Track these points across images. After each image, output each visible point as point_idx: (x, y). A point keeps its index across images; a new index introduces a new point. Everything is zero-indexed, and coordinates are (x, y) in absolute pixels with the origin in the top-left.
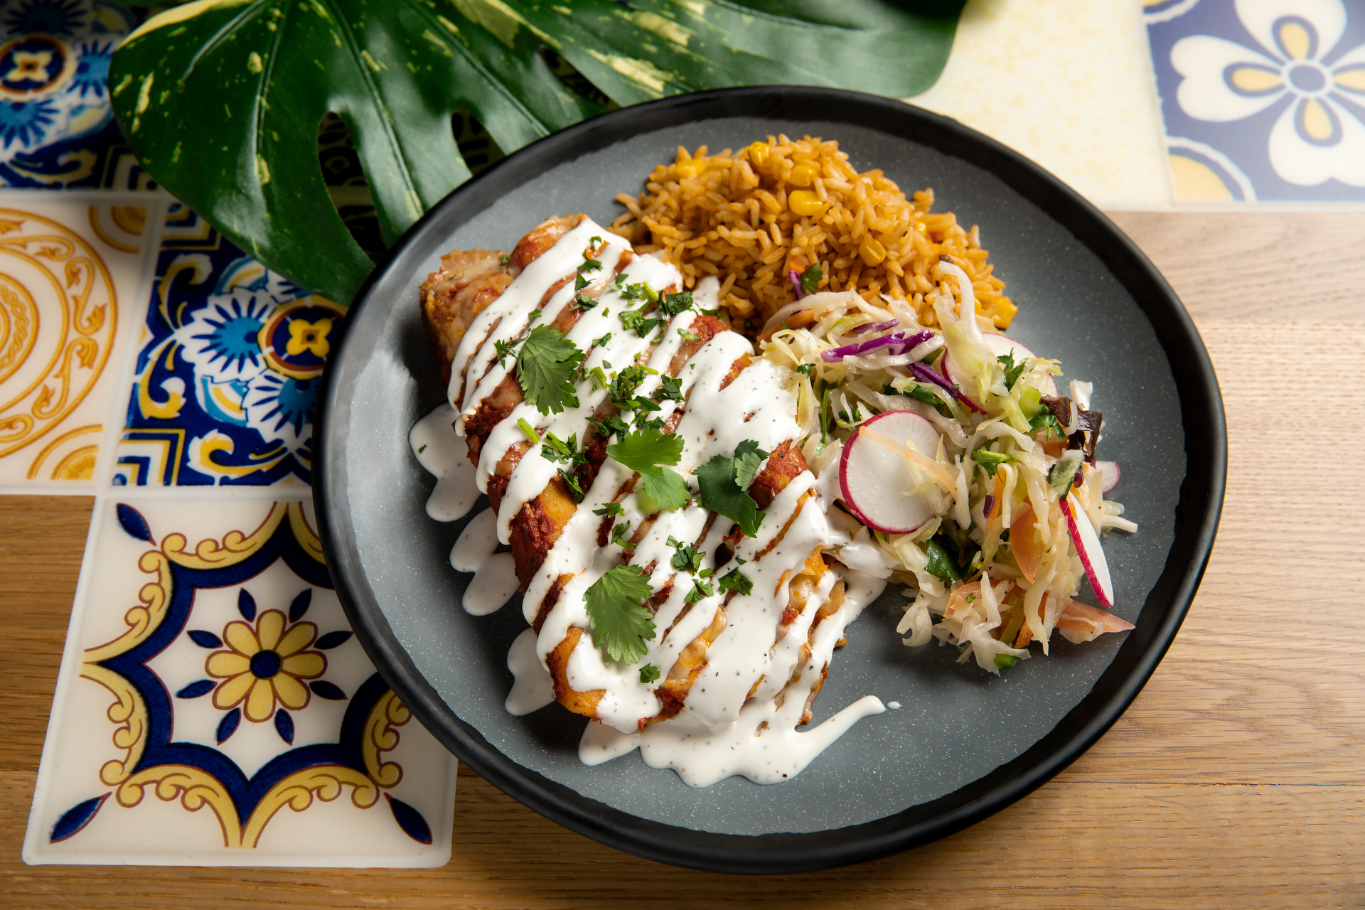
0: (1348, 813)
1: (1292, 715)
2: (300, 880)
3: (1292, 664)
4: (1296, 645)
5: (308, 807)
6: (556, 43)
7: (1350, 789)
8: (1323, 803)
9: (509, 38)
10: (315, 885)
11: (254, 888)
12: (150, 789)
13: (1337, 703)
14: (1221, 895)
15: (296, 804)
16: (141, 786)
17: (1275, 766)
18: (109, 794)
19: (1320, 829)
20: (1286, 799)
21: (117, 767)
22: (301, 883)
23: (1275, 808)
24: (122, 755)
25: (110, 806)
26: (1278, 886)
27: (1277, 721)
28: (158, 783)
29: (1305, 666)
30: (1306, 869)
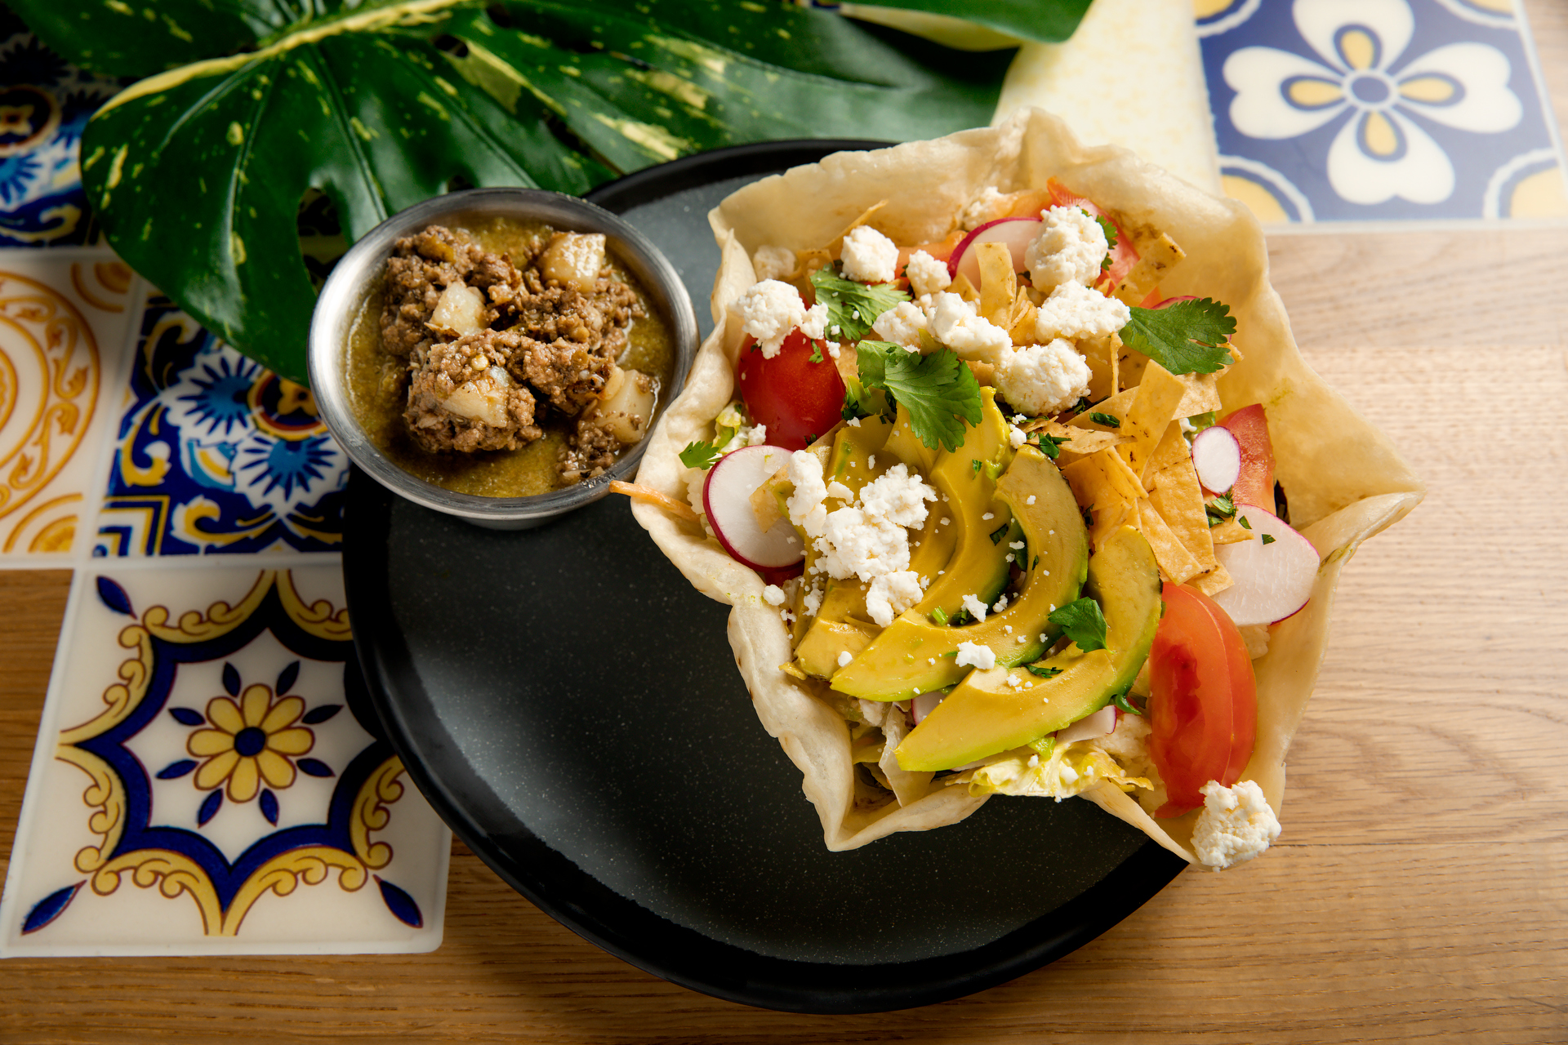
0: (1403, 873)
1: (1345, 770)
2: (283, 969)
3: (1345, 716)
4: (1350, 695)
5: (292, 891)
6: (560, 109)
7: (1406, 847)
8: (1377, 864)
9: (511, 101)
10: (299, 973)
11: (234, 978)
12: (127, 876)
13: (1394, 756)
14: (1264, 965)
15: (280, 888)
16: (118, 873)
17: (1325, 825)
18: (84, 882)
19: (1372, 891)
20: (1336, 860)
21: (94, 853)
22: (284, 971)
23: (1324, 870)
24: (97, 840)
25: (85, 896)
26: (1326, 953)
27: (1329, 778)
28: (136, 869)
29: (1360, 717)
30: (1357, 935)
